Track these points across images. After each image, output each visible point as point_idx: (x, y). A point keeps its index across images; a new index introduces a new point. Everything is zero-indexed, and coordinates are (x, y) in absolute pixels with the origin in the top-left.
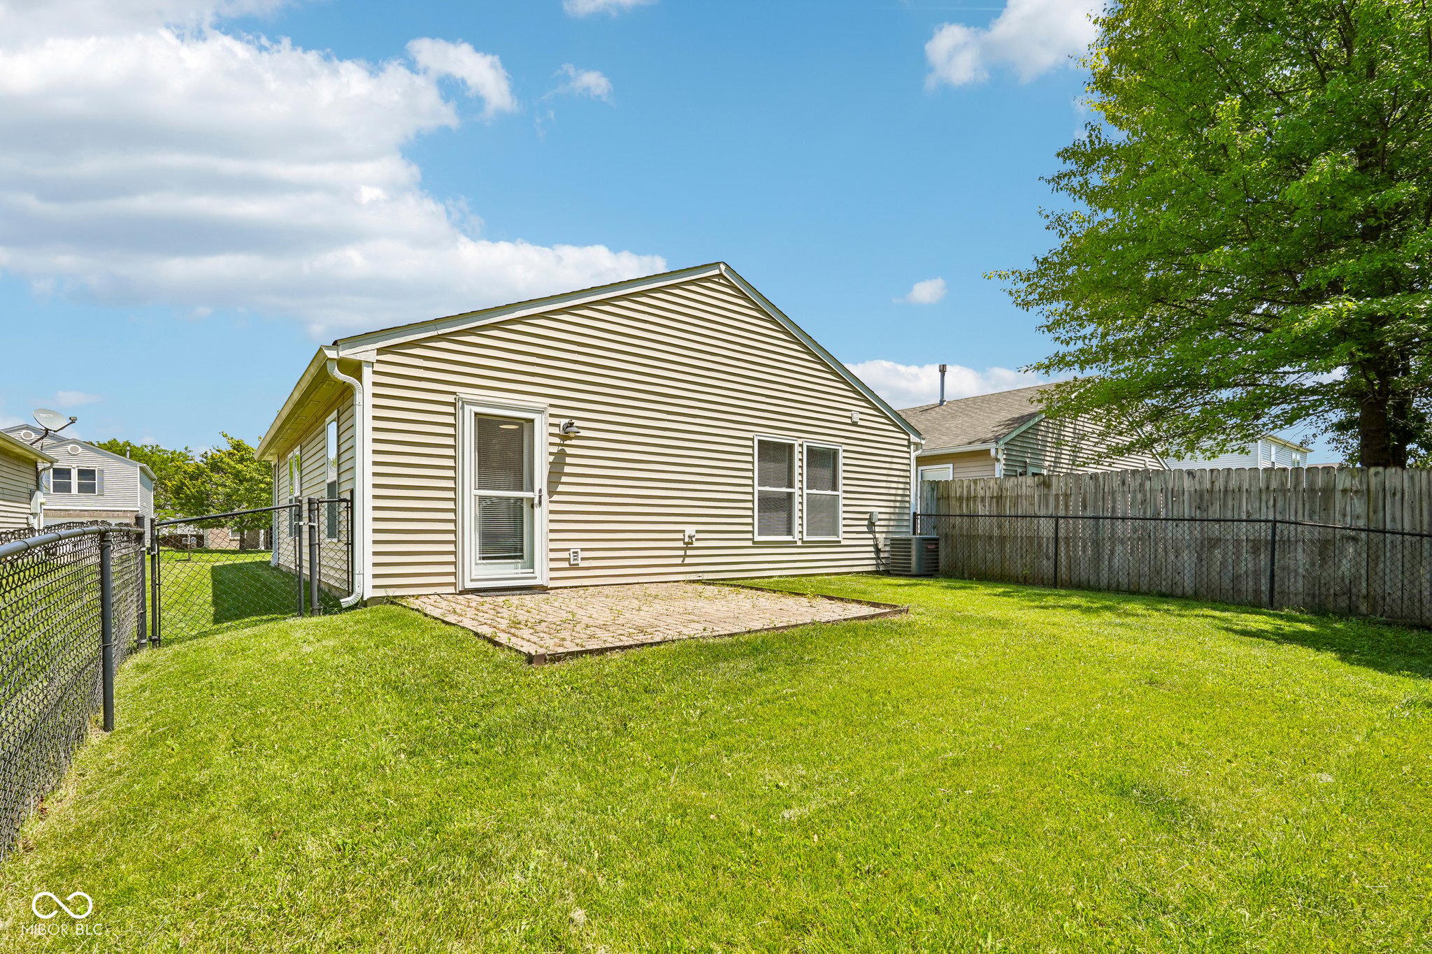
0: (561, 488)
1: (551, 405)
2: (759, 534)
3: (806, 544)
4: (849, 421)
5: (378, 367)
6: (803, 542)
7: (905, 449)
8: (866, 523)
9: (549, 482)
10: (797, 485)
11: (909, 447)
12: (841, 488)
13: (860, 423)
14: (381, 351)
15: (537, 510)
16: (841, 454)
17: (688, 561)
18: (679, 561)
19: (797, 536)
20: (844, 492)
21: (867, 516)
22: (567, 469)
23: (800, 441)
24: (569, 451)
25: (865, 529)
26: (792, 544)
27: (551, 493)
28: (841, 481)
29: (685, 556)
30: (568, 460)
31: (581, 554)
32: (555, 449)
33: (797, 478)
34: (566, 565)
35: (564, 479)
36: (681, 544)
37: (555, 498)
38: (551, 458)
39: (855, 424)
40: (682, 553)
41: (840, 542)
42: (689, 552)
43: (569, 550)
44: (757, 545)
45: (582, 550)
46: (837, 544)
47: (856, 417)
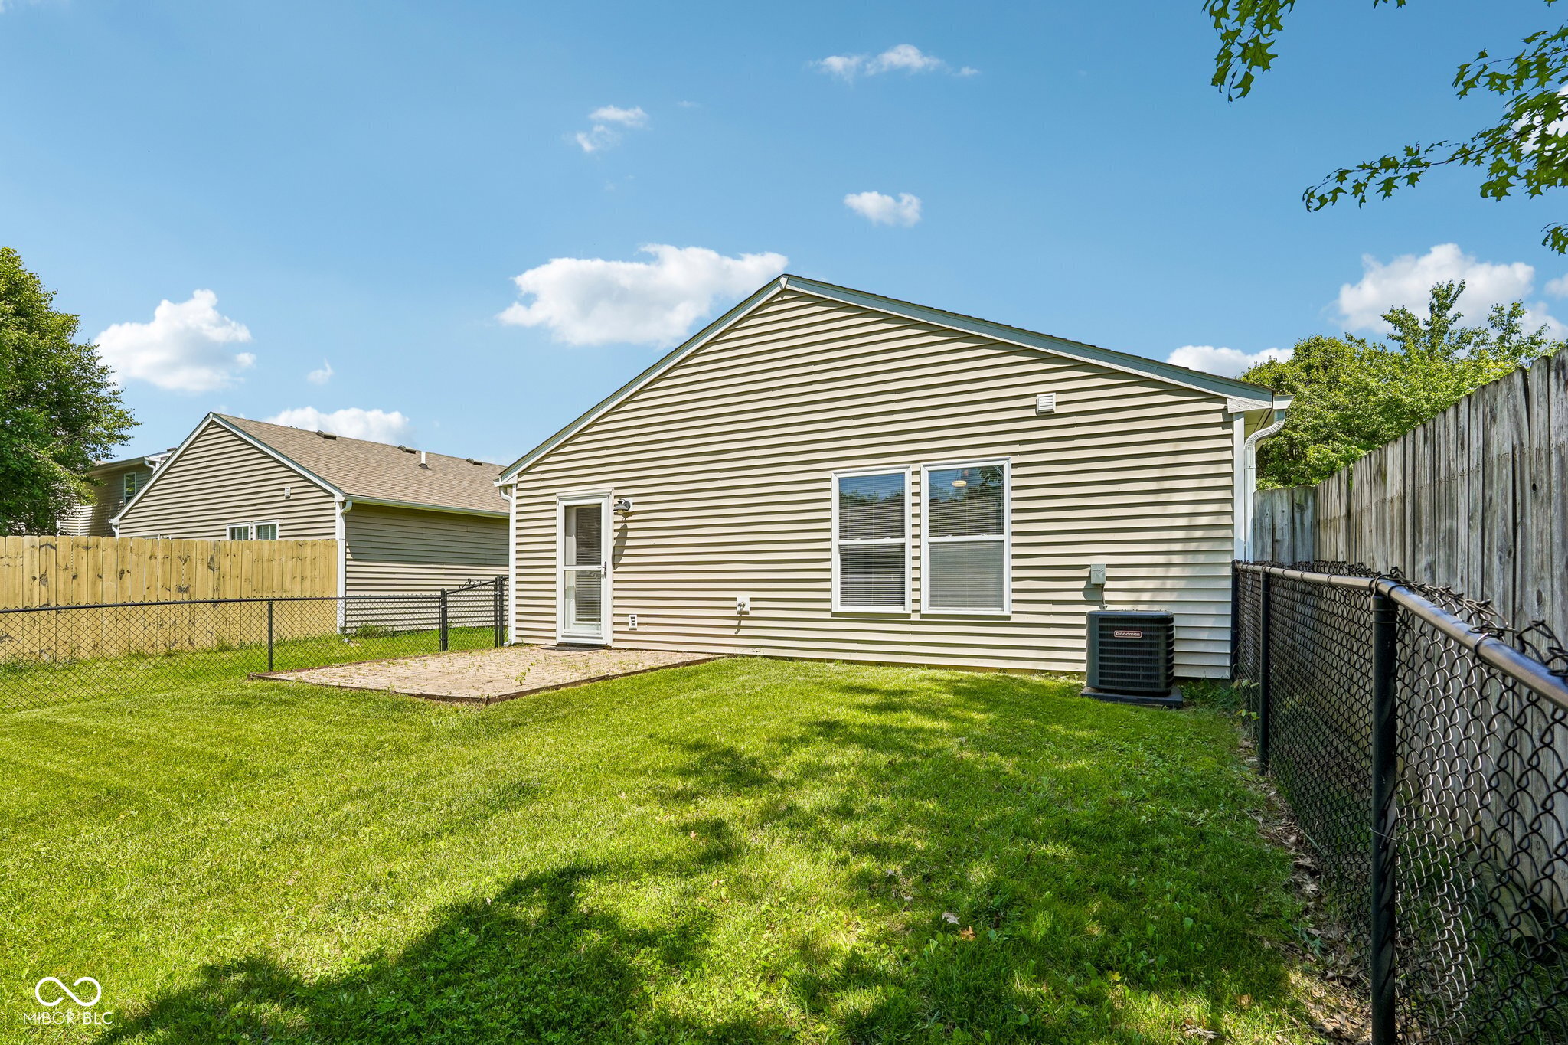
0: (624, 560)
1: (616, 488)
2: (844, 602)
3: (926, 619)
4: (1032, 413)
5: (520, 486)
6: (922, 616)
7: (1219, 431)
8: (1082, 584)
9: (614, 556)
10: (909, 531)
11: (1228, 422)
12: (1008, 527)
13: (1058, 410)
14: (519, 475)
15: (603, 581)
16: (1008, 472)
17: (742, 632)
18: (732, 632)
19: (909, 606)
20: (1014, 534)
21: (1084, 573)
22: (629, 543)
23: (915, 467)
24: (630, 526)
25: (1080, 596)
26: (904, 618)
27: (615, 565)
28: (1008, 517)
29: (739, 627)
30: (630, 534)
31: (638, 620)
32: (619, 526)
33: (909, 521)
34: (626, 628)
35: (626, 552)
36: (733, 613)
37: (619, 569)
38: (616, 535)
39: (1048, 414)
40: (735, 623)
41: (1008, 617)
42: (744, 623)
43: (627, 615)
44: (837, 617)
45: (639, 615)
46: (1003, 621)
47: (1047, 403)
